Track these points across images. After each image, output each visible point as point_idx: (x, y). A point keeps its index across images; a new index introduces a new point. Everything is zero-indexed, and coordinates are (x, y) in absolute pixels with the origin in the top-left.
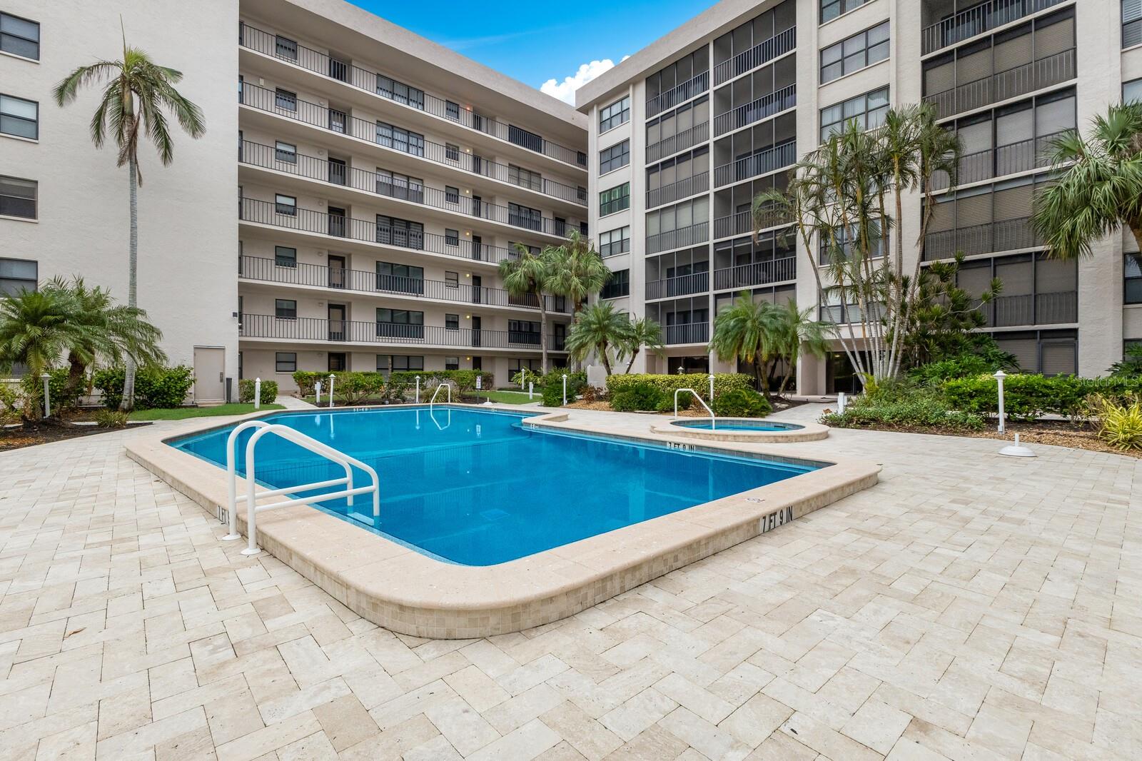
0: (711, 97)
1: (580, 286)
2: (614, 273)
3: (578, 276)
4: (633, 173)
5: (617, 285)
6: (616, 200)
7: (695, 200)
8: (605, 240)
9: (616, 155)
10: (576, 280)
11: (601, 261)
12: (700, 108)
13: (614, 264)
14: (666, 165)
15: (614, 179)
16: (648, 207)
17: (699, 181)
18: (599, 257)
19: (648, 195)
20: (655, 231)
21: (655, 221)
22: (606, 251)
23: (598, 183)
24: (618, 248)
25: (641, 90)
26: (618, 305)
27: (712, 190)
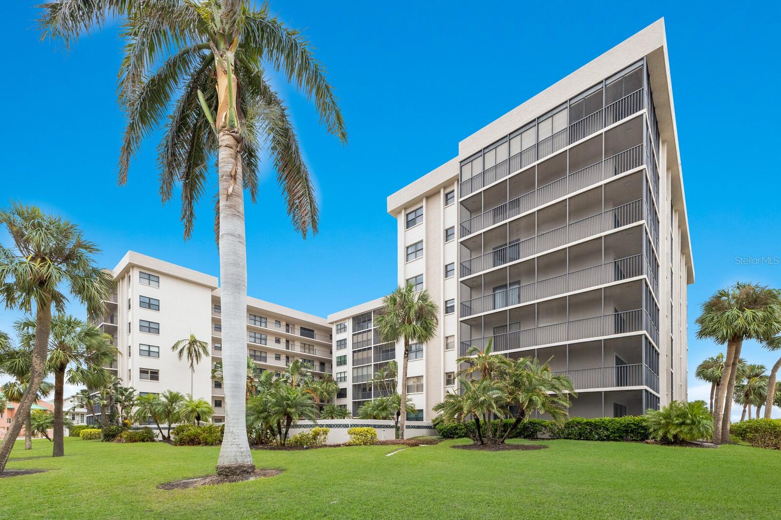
0: (372, 330)
1: (327, 395)
2: (341, 389)
3: (326, 391)
4: (348, 352)
5: (342, 394)
6: (342, 361)
7: (368, 365)
8: (339, 376)
9: (342, 344)
10: (325, 393)
11: (336, 384)
12: (369, 333)
13: (341, 385)
14: (359, 351)
15: (342, 353)
16: (353, 365)
17: (368, 359)
18: (336, 383)
19: (353, 361)
20: (355, 375)
21: (355, 371)
22: (339, 380)
23: (336, 353)
24: (343, 379)
25: (351, 321)
26: (343, 401)
27: (373, 363)
